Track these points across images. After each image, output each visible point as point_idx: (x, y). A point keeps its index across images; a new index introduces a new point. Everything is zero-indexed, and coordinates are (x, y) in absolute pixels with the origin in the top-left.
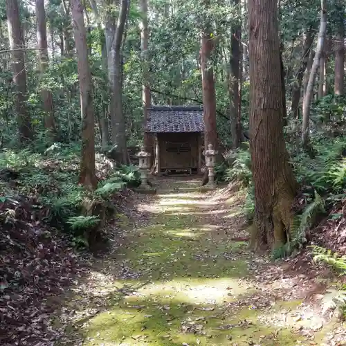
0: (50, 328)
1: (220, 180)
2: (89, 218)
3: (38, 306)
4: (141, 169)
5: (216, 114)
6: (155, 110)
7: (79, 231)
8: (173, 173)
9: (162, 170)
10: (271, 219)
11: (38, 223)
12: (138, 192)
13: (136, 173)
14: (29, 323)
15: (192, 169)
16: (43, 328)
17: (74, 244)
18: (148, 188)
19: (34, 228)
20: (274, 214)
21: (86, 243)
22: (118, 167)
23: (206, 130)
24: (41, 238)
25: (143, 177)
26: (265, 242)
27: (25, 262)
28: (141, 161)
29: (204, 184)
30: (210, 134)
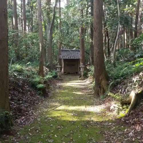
0: (34, 114)
1: (86, 76)
2: (43, 85)
3: (30, 108)
4: (58, 71)
5: (85, 52)
6: (63, 51)
7: (40, 89)
8: (69, 74)
9: (65, 72)
10: (100, 87)
11: (27, 86)
12: (56, 80)
13: (56, 73)
14: (28, 112)
15: (76, 73)
16: (33, 113)
17: (38, 93)
18: (60, 78)
19: (27, 87)
20: (101, 85)
21: (42, 93)
22: (50, 71)
23: (81, 58)
24: (29, 91)
25: (58, 74)
26: (98, 94)
27: (25, 97)
28: (58, 69)
29: (80, 78)
30: (82, 60)
